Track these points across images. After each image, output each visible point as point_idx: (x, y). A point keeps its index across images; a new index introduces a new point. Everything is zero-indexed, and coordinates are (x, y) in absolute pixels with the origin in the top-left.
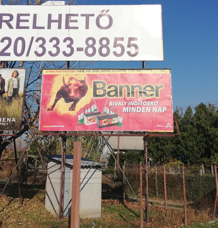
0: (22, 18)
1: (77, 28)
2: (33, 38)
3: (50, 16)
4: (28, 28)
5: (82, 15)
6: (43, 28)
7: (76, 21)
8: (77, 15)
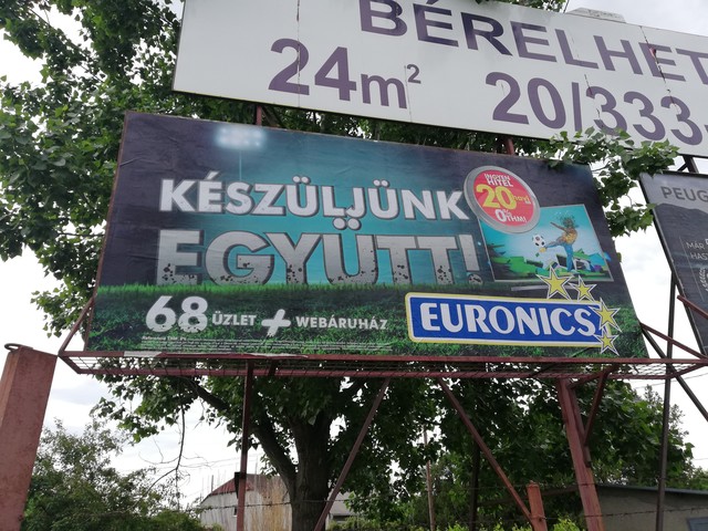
0: (527, 33)
1: (681, 78)
2: (575, 87)
3: (599, 41)
4: (552, 59)
5: (680, 51)
6: (594, 66)
7: (672, 63)
8: (667, 49)
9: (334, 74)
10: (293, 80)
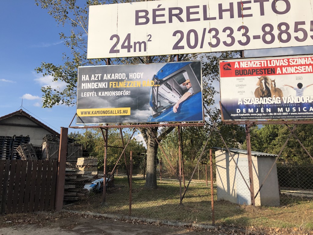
0: (192, 10)
1: (251, 15)
2: (205, 30)
3: (220, 6)
4: (199, 20)
5: (255, 1)
6: (215, 18)
7: (249, 8)
9: (126, 44)
10: (115, 49)
